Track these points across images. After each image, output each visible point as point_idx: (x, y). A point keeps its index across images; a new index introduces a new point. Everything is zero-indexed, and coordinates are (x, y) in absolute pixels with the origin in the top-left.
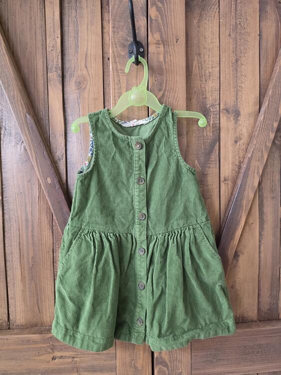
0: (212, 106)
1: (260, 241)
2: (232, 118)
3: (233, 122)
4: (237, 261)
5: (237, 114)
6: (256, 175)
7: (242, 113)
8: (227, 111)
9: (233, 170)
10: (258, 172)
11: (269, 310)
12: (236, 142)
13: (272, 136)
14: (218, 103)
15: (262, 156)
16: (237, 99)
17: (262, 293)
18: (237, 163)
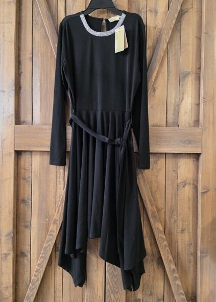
0: (143, 8)
1: (167, 83)
2: (153, 15)
3: (154, 16)
4: (155, 93)
5: (156, 12)
6: (165, 42)
7: (159, 11)
8: (151, 11)
9: (153, 42)
10: (166, 41)
11: (173, 122)
12: (155, 28)
13: (174, 22)
14: (146, 6)
15: (168, 33)
16: (156, 5)
17: (168, 112)
18: (156, 39)
